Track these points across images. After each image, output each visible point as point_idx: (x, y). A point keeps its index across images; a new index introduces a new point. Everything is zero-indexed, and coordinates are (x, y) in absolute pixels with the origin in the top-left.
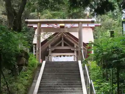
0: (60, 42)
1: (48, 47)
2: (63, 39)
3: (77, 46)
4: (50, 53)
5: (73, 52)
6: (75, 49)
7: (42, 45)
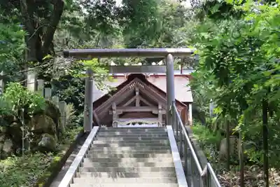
0: (132, 100)
1: (111, 108)
2: (137, 93)
4: (114, 119)
6: (160, 111)
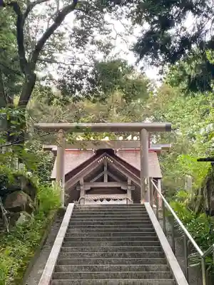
0: (101, 175)
1: (78, 184)
2: (105, 169)
3: (132, 182)
4: (82, 195)
5: (125, 192)
6: (129, 187)
7: (66, 180)
